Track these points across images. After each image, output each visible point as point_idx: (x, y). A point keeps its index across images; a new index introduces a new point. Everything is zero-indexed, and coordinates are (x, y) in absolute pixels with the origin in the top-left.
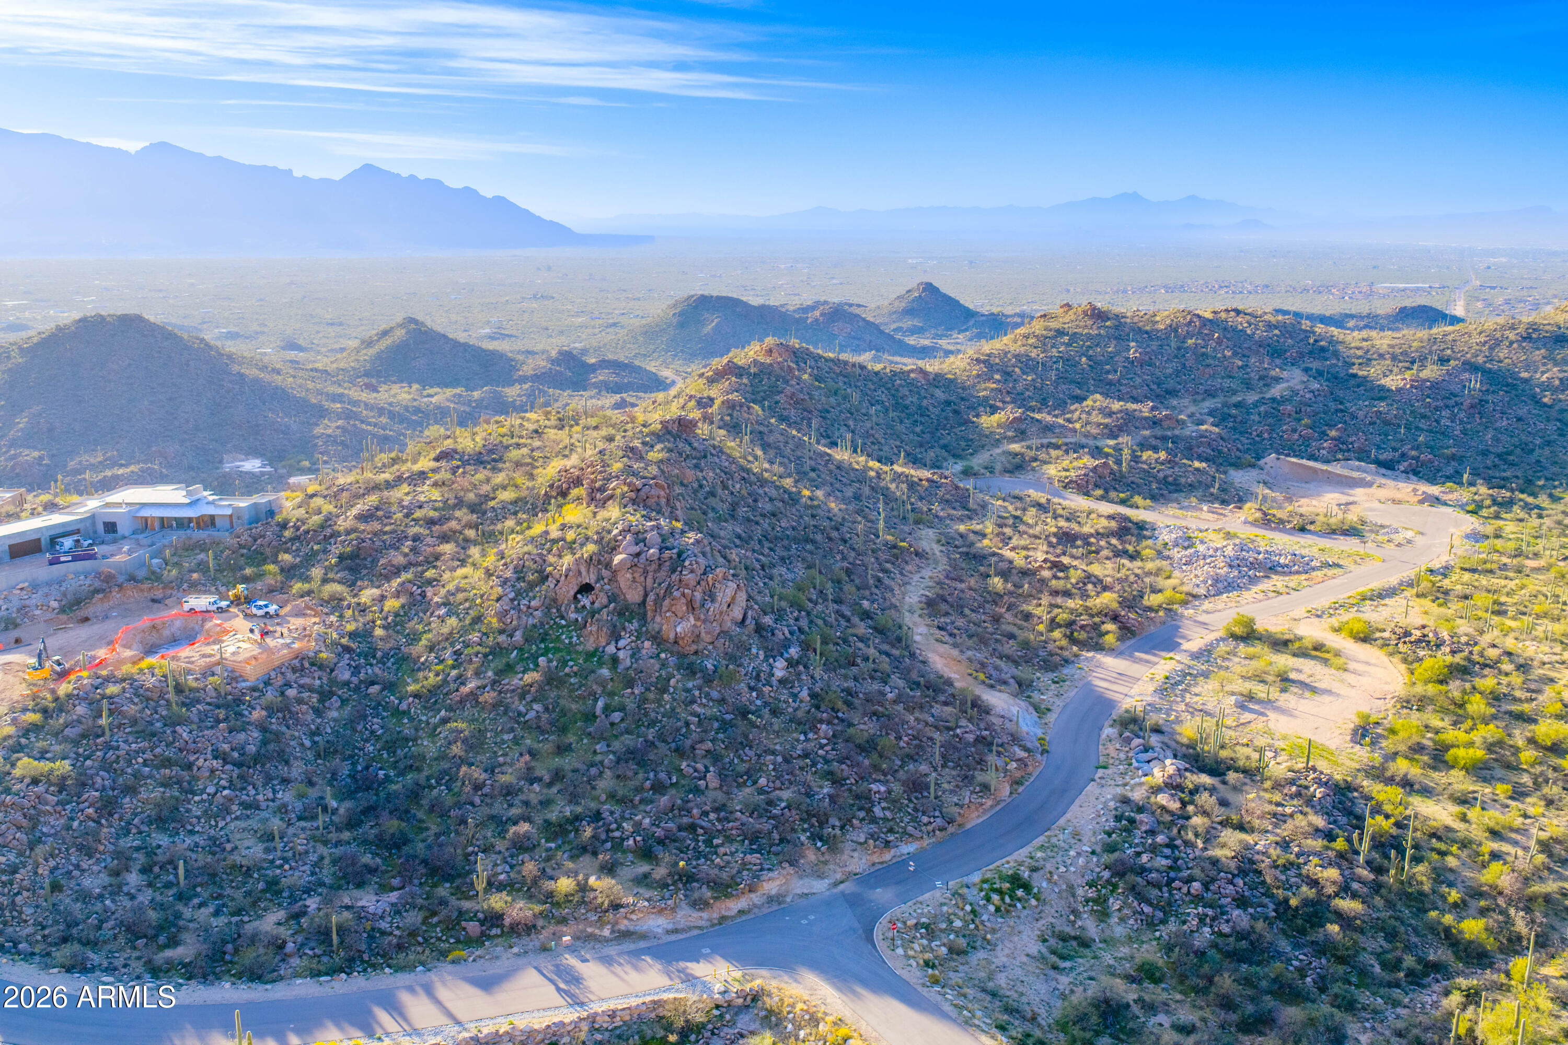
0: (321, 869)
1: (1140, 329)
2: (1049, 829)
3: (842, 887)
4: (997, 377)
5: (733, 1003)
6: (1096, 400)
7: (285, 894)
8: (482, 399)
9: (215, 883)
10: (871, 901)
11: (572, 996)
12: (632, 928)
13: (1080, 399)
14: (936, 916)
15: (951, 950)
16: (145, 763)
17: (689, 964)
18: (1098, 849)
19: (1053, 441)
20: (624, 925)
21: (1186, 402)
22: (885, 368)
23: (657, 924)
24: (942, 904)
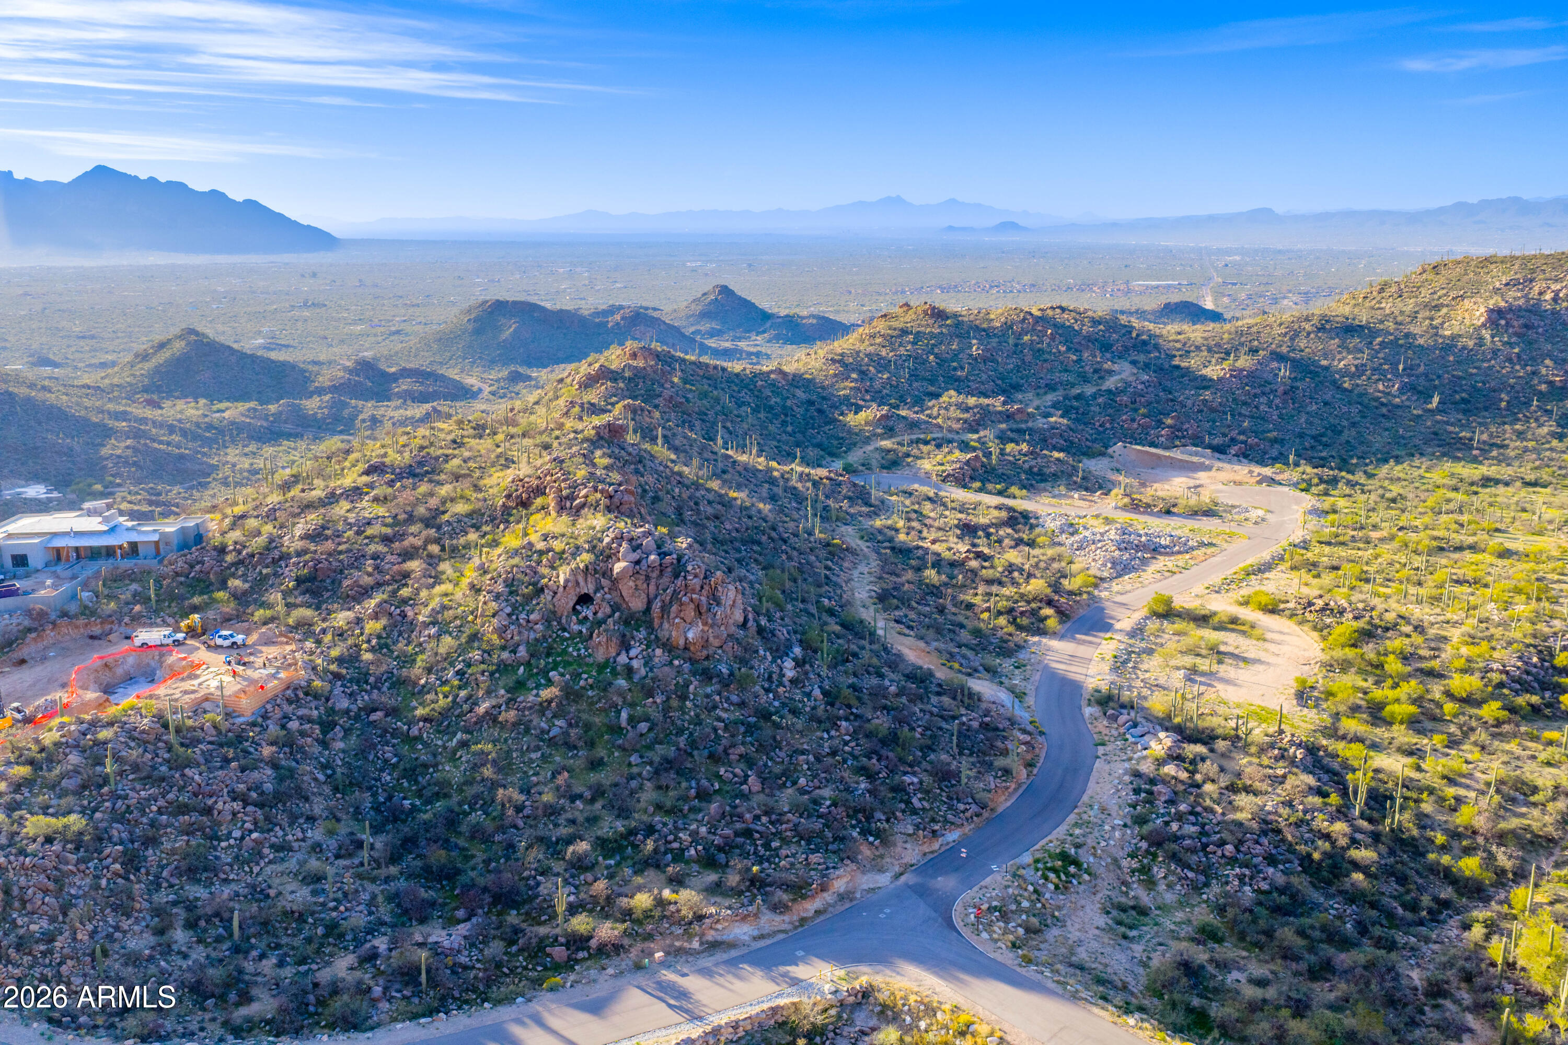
0: (377, 907)
1: (977, 327)
2: (1076, 807)
3: (903, 879)
4: (854, 376)
5: (845, 1002)
6: (950, 396)
7: (349, 937)
8: (281, 413)
9: (268, 932)
10: (938, 890)
11: (687, 1011)
12: (719, 938)
13: (937, 396)
14: (1003, 899)
15: (1028, 930)
16: (160, 812)
17: (789, 968)
18: (1129, 822)
19: (922, 436)
20: (711, 936)
21: (1030, 395)
22: (744, 369)
23: (742, 931)
24: (1007, 887)
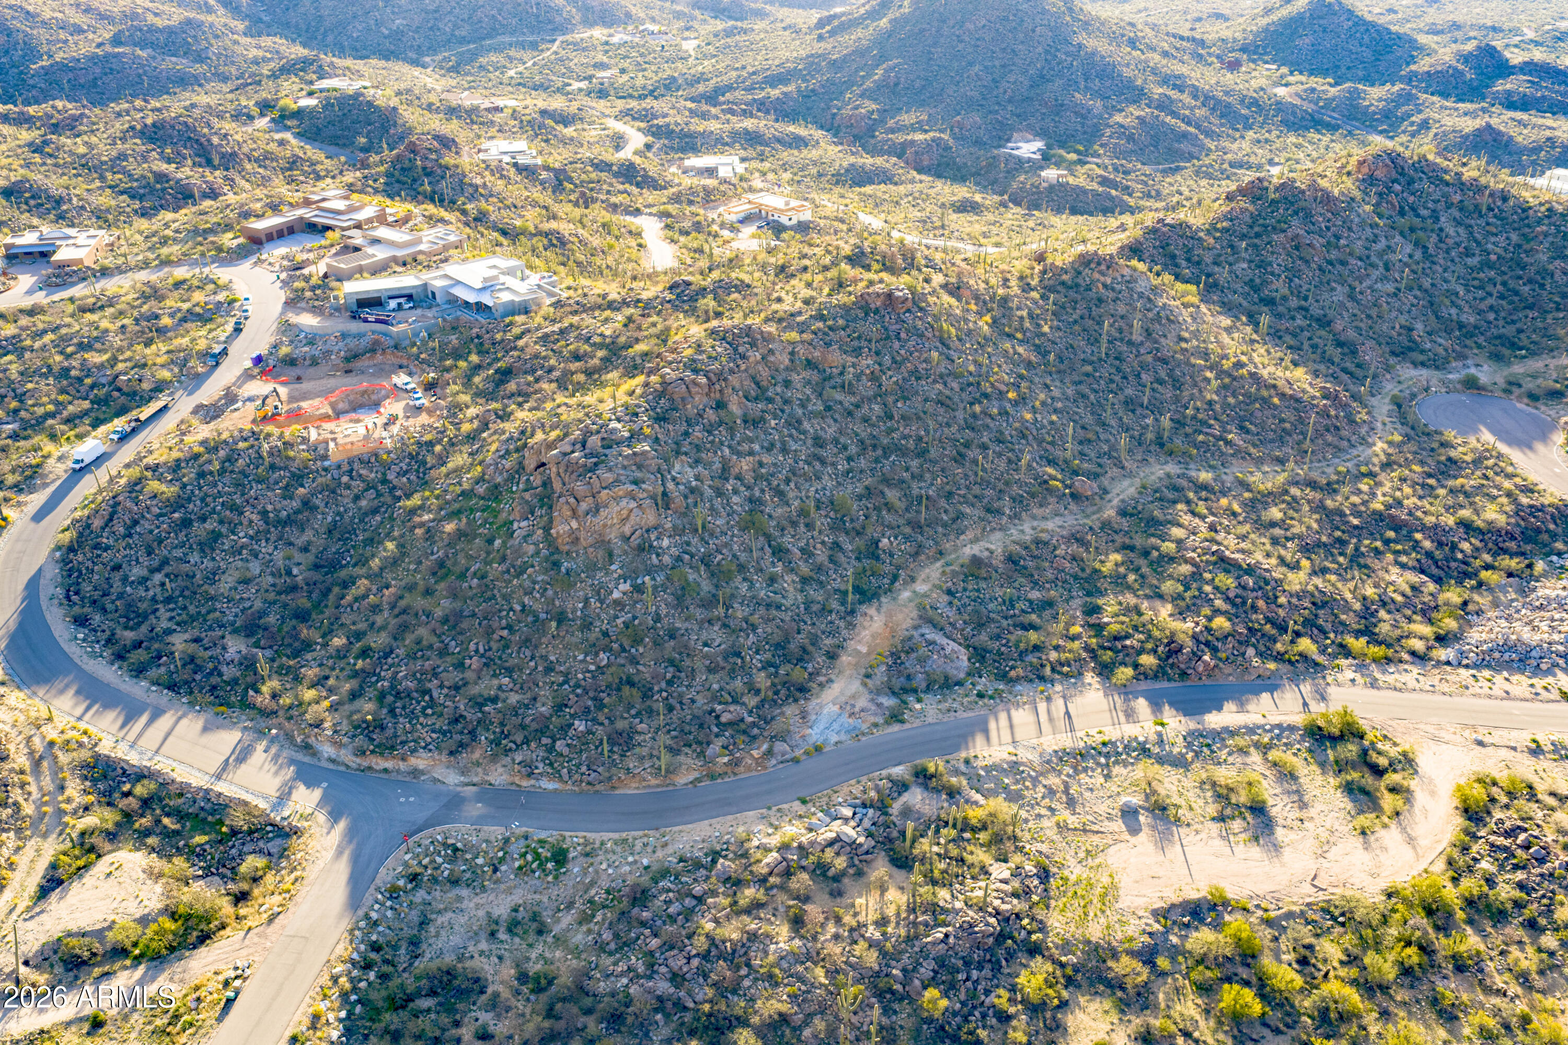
0: (243, 614)
2: (657, 829)
3: (469, 788)
5: (282, 829)
7: (208, 623)
9: (190, 599)
10: (462, 810)
11: (224, 770)
12: (313, 745)
14: (472, 847)
17: (302, 786)
18: (654, 868)
20: (312, 740)
23: (328, 750)
24: (487, 841)
